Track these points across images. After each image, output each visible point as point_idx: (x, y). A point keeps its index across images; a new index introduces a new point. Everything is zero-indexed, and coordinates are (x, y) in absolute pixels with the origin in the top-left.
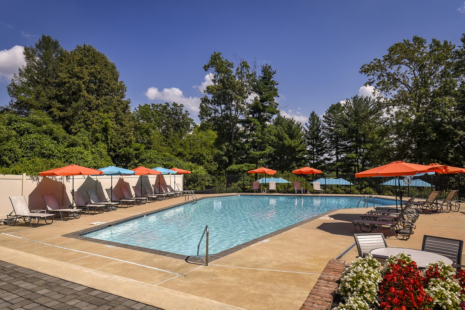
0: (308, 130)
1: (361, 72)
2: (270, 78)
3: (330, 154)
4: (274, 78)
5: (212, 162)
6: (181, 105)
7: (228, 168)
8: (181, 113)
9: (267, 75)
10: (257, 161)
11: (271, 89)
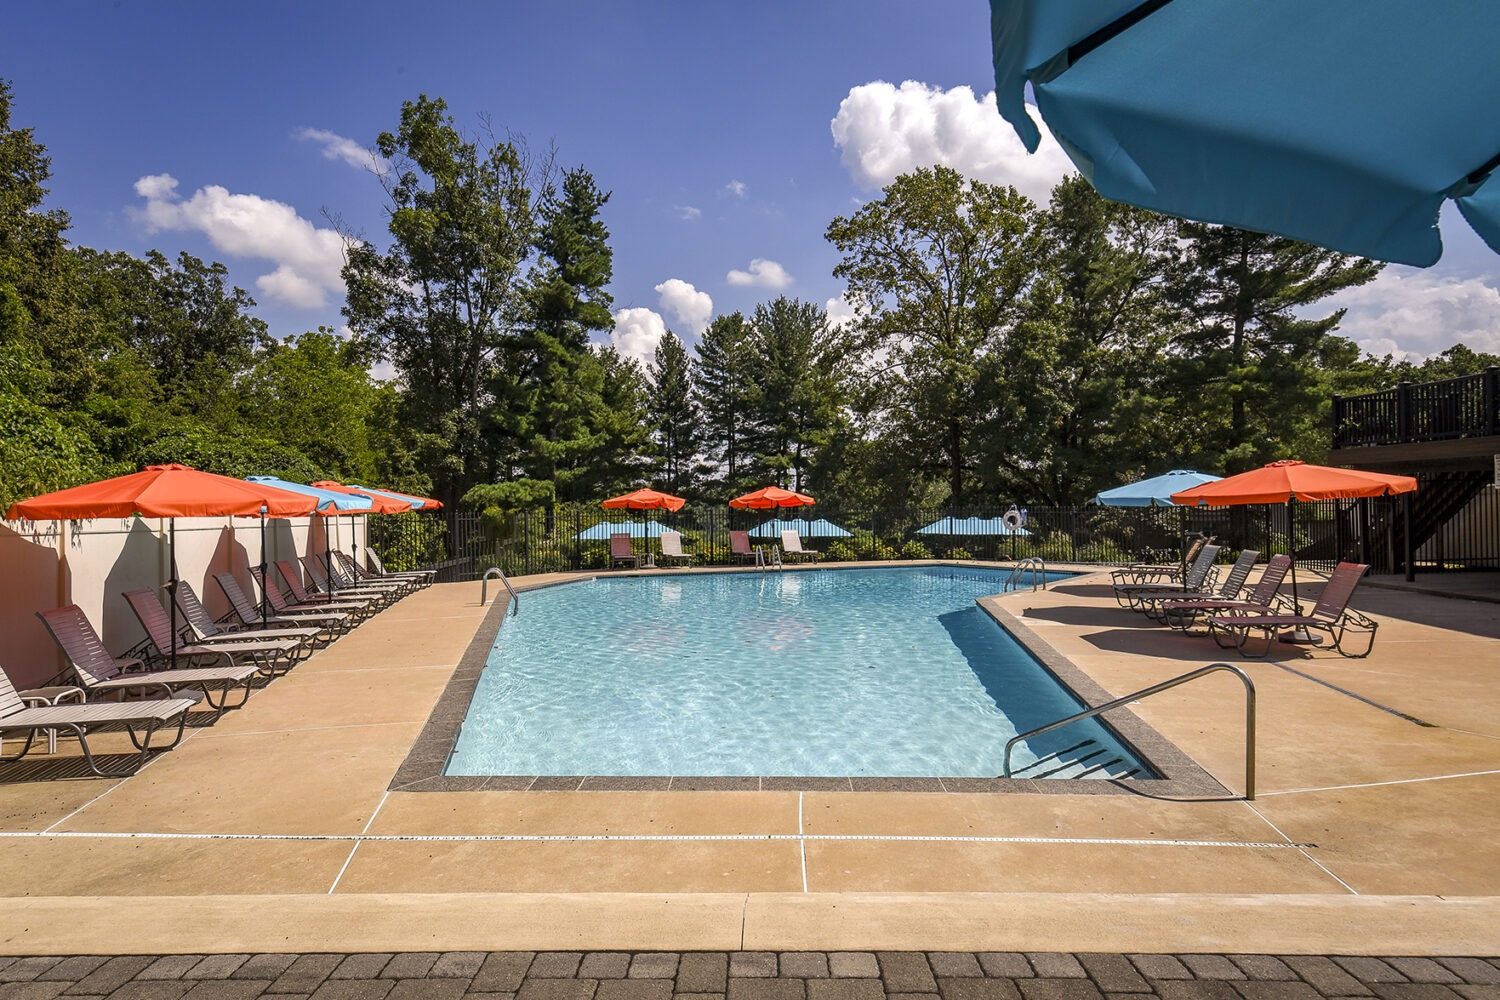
0: (655, 385)
1: (830, 237)
2: (590, 212)
3: (710, 455)
4: (602, 216)
5: (410, 473)
6: (215, 265)
7: (470, 493)
8: (219, 294)
9: (581, 202)
10: (552, 471)
11: (594, 247)
